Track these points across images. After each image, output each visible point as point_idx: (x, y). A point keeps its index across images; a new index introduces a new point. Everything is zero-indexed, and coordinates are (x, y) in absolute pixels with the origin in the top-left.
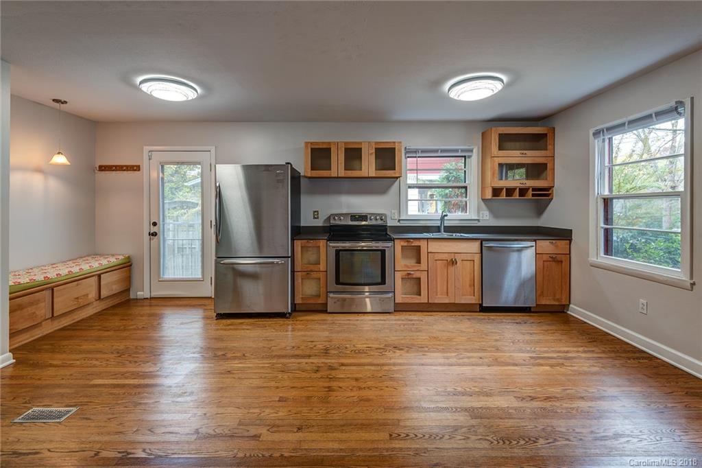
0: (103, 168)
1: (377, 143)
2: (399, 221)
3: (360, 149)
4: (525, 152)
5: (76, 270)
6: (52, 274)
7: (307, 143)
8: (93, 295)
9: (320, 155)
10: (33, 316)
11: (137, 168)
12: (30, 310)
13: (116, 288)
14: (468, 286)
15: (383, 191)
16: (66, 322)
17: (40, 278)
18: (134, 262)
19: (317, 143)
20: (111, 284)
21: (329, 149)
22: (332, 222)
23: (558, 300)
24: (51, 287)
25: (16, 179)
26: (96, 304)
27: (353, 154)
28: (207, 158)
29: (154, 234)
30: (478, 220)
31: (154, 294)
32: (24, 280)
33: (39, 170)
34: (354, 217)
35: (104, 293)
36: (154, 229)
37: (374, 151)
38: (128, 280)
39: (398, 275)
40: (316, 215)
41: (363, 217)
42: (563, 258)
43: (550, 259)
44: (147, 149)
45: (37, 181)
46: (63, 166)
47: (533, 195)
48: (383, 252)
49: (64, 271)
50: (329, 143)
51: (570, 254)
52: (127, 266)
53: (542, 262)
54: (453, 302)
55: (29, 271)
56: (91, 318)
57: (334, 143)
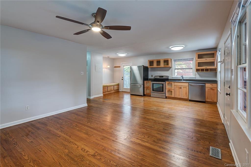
0: (115, 67)
1: (164, 59)
2: (172, 78)
3: (160, 61)
4: (206, 59)
5: (112, 84)
6: (107, 85)
7: (148, 60)
8: (113, 89)
9: (151, 63)
10: (105, 90)
11: (120, 67)
12: (105, 89)
13: (116, 89)
14: (185, 94)
15: (168, 70)
16: (109, 92)
17: (106, 85)
18: (119, 84)
19: (151, 60)
20: (116, 88)
21: (153, 61)
22: (155, 77)
23: (213, 100)
24: (107, 86)
25: (103, 69)
26: (114, 91)
27: (158, 62)
28: (131, 64)
29: (122, 79)
30: (195, 78)
31: (123, 91)
32: (104, 85)
33: (106, 68)
34: (160, 77)
35: (115, 89)
36: (122, 78)
37: (163, 61)
38: (118, 87)
39: (167, 90)
40: (152, 76)
41: (162, 77)
42: (215, 89)
43: (210, 89)
44: (121, 63)
45: (106, 70)
46: (109, 67)
47: (210, 71)
48: (163, 84)
49: (109, 84)
50: (153, 60)
51: (217, 88)
52: (118, 85)
53: (207, 89)
54: (181, 98)
55: (105, 84)
56: (113, 93)
57: (154, 60)
